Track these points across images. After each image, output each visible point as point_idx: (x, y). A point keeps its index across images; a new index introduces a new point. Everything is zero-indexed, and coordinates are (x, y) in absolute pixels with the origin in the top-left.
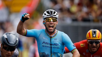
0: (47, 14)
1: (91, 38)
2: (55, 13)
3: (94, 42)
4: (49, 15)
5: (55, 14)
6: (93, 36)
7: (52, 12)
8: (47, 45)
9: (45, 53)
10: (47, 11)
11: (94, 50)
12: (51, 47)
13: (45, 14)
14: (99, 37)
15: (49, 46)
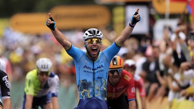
0: (89, 34)
1: (112, 67)
2: (98, 32)
3: (115, 71)
4: (91, 35)
5: (99, 34)
6: (114, 64)
7: (94, 31)
8: (89, 70)
9: (86, 81)
10: (89, 30)
11: (116, 80)
12: (94, 73)
13: (87, 34)
14: (120, 65)
15: (92, 71)
